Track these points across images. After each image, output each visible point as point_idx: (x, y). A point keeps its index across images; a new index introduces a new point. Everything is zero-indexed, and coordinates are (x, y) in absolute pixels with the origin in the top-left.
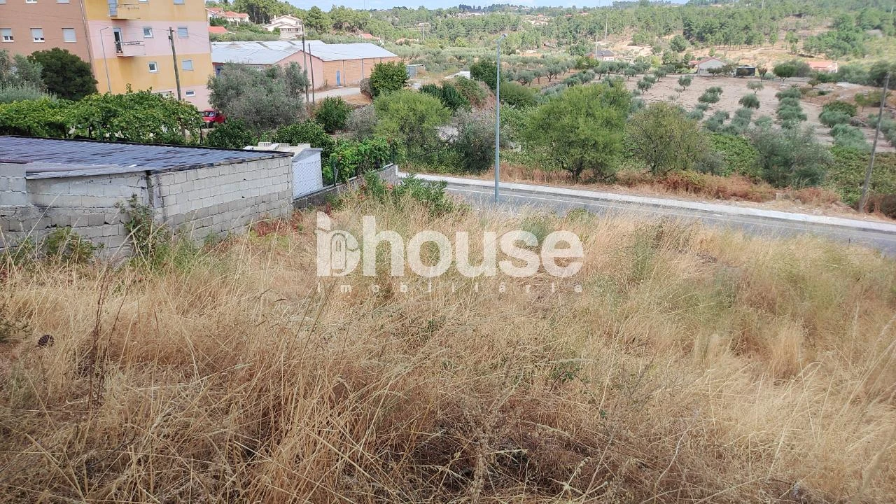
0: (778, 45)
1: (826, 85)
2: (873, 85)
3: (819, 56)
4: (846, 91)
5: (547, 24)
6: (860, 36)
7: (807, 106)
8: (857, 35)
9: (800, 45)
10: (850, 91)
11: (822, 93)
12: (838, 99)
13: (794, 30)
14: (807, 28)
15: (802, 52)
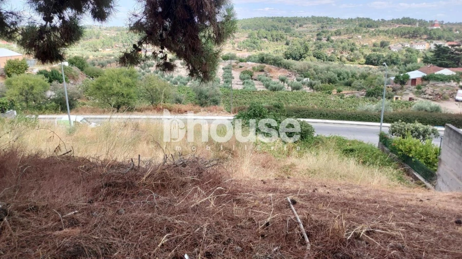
1: (242, 63)
2: (260, 63)
3: (244, 50)
4: (250, 65)
5: (116, 35)
7: (235, 73)
8: (258, 41)
9: (236, 45)
10: (251, 65)
11: (241, 67)
12: (247, 69)
14: (238, 38)
15: (237, 49)
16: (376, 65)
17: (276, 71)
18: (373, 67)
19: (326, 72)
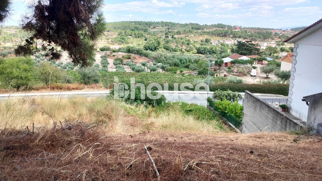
0: (103, 41)
1: (115, 53)
2: (127, 52)
3: (116, 44)
4: (120, 55)
5: (15, 32)
6: (126, 38)
7: (110, 60)
8: (125, 38)
9: (110, 41)
10: (122, 55)
11: (114, 56)
12: (118, 57)
13: (108, 36)
14: (111, 35)
15: (111, 43)
16: (204, 54)
17: (139, 58)
18: (202, 55)
19: (172, 58)
